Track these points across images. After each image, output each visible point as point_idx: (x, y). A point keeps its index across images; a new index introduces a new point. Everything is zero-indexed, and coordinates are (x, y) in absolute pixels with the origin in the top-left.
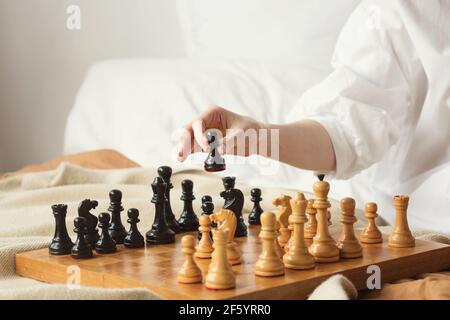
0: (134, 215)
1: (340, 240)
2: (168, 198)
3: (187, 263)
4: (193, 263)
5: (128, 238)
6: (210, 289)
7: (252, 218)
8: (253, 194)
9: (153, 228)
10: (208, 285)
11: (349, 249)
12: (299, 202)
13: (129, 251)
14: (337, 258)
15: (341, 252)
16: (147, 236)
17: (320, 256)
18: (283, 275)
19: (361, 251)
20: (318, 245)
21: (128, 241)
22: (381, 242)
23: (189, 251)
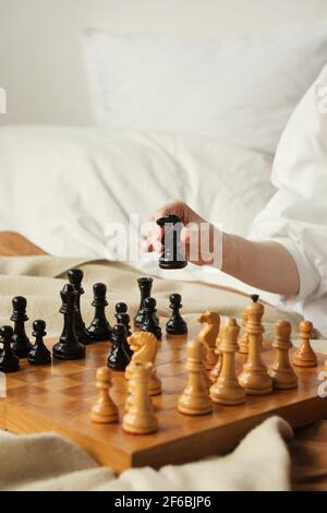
0: (40, 328)
1: (273, 368)
2: (79, 307)
3: (101, 400)
4: (108, 400)
5: (33, 353)
6: (128, 433)
7: (170, 327)
8: (172, 301)
9: (61, 341)
10: (126, 428)
11: (283, 379)
12: (230, 329)
13: (33, 369)
14: (270, 389)
15: (274, 381)
16: (54, 350)
17: (250, 387)
18: (210, 413)
19: (296, 382)
20: (249, 375)
21: (33, 357)
22: (316, 366)
23: (105, 386)
